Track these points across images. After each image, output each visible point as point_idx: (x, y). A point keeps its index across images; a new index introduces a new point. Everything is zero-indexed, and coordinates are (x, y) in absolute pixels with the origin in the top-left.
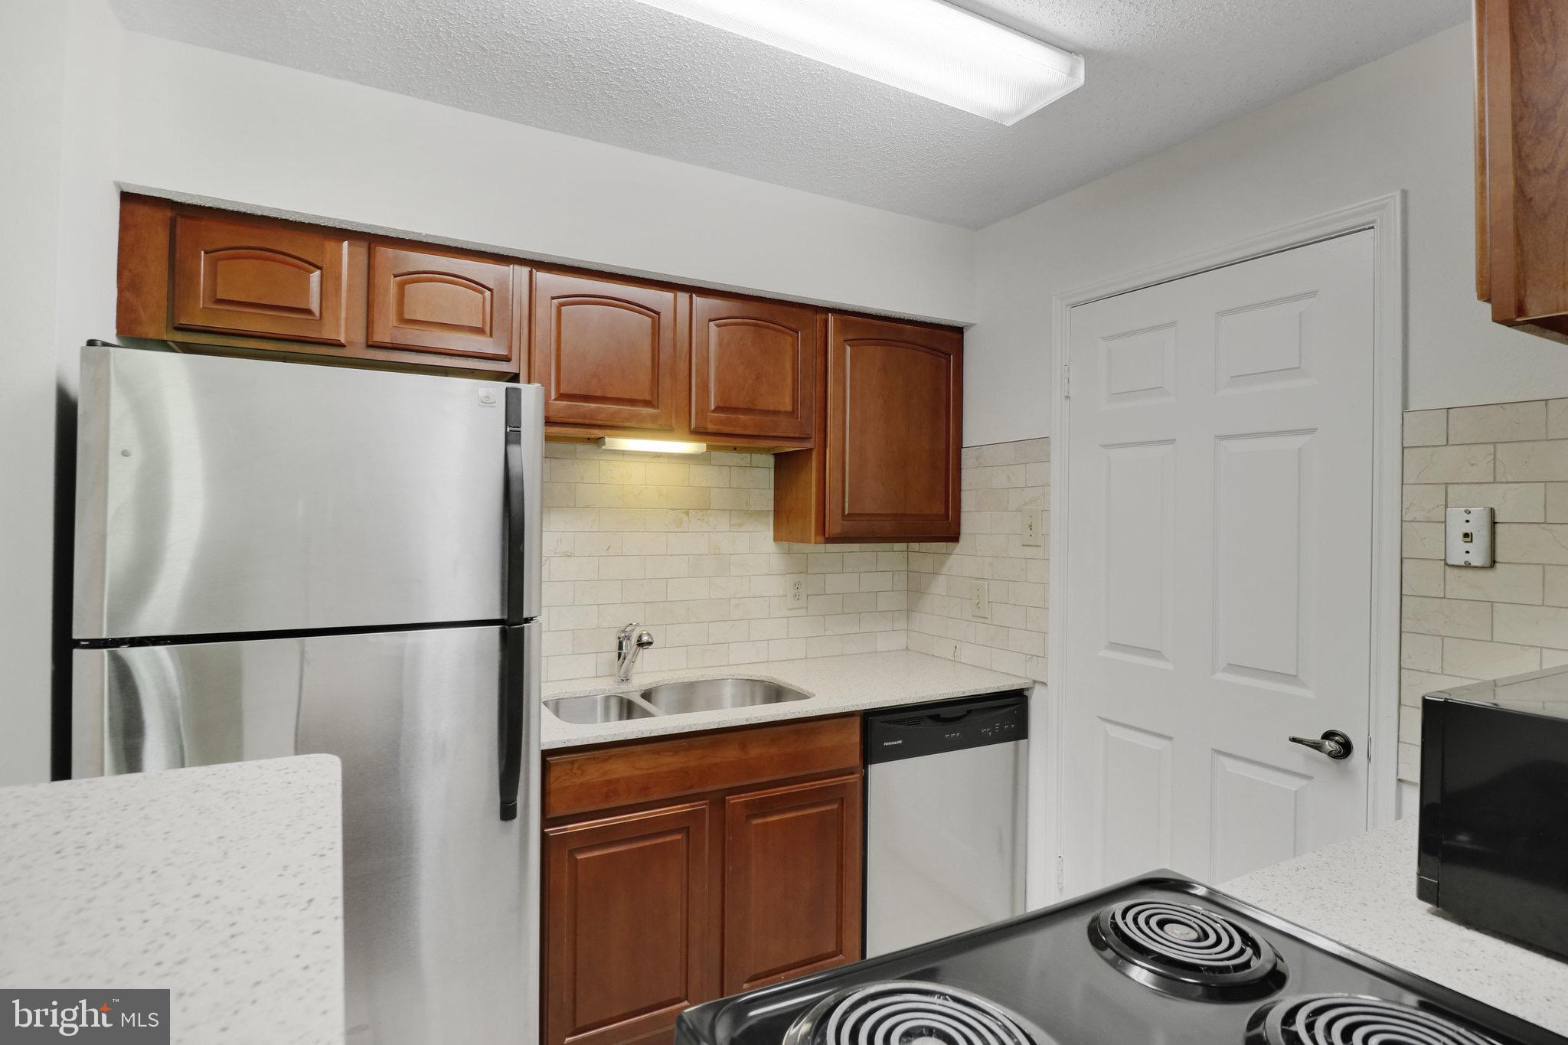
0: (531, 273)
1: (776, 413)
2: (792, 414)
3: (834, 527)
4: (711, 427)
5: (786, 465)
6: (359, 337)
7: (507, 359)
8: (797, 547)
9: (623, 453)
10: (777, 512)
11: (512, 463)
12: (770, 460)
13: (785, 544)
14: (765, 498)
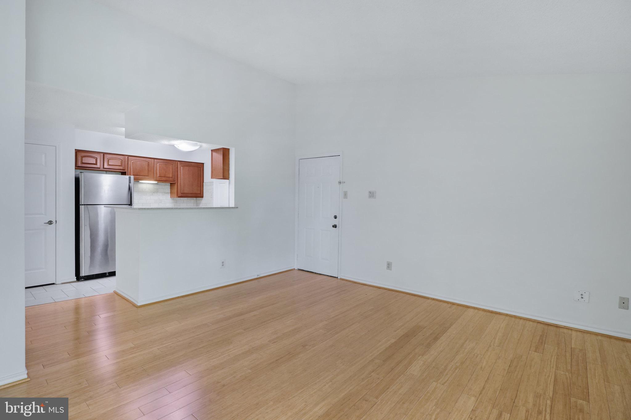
0: (128, 157)
1: (169, 177)
2: (172, 177)
3: (180, 195)
4: (158, 179)
5: (172, 185)
6: (102, 167)
7: (124, 170)
8: (175, 199)
9: (142, 183)
10: (171, 193)
11: (130, 185)
12: (170, 184)
13: (173, 198)
14: (169, 191)
